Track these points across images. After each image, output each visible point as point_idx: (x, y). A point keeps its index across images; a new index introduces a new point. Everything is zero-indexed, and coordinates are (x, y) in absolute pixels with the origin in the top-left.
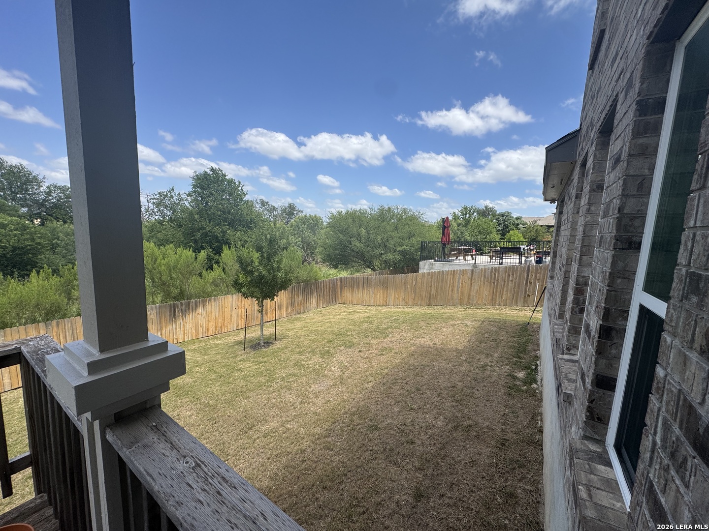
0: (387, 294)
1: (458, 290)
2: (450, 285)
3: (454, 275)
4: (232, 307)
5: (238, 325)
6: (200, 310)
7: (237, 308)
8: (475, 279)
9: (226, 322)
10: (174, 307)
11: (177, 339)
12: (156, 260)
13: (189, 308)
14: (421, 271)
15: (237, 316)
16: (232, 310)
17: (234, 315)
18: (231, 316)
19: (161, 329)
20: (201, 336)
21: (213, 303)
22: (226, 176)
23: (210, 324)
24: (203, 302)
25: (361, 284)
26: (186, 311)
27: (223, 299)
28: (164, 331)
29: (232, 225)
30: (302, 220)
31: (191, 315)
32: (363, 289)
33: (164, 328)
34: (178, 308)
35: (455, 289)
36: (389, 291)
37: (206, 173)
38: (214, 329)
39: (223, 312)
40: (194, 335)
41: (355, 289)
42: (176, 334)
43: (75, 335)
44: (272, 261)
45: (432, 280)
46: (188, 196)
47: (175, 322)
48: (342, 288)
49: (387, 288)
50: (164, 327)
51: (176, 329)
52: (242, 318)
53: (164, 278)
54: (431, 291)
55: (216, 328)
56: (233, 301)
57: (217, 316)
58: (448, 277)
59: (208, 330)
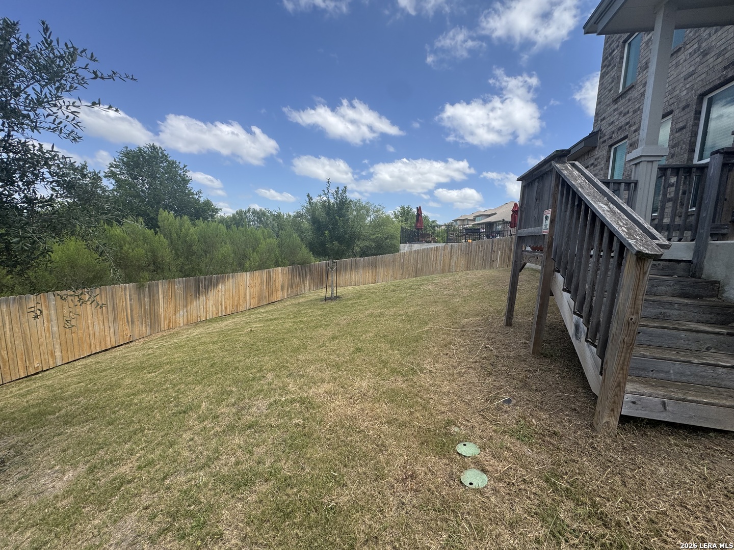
0: (376, 272)
1: (440, 262)
2: (434, 259)
3: (437, 250)
4: (246, 285)
5: (251, 305)
6: (220, 286)
7: (251, 286)
8: (454, 252)
9: (241, 301)
10: (199, 282)
11: (200, 317)
13: (211, 284)
14: (402, 252)
15: (250, 294)
16: (246, 288)
17: (248, 294)
18: (245, 294)
19: (186, 306)
20: (220, 315)
21: (231, 280)
22: (167, 157)
23: (228, 302)
24: (223, 278)
26: (208, 287)
27: (239, 276)
28: (189, 308)
31: (212, 291)
32: (351, 270)
33: (189, 305)
34: (202, 282)
35: (438, 262)
36: (377, 270)
38: (231, 308)
39: (239, 291)
40: (214, 313)
41: (342, 272)
42: (200, 312)
43: (115, 306)
45: (418, 257)
47: (199, 298)
49: (376, 267)
50: (189, 302)
51: (200, 306)
52: (254, 297)
54: (417, 265)
55: (232, 306)
56: (247, 279)
57: (234, 293)
58: (432, 254)
59: (226, 308)
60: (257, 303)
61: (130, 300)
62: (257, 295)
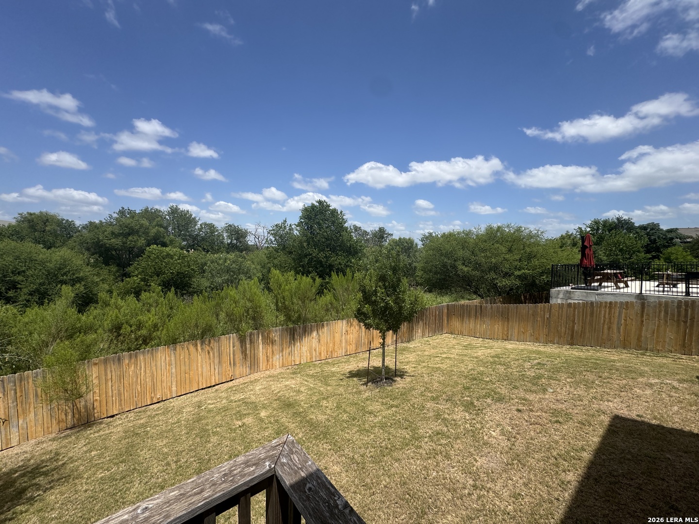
0: (508, 327)
1: (619, 329)
2: (604, 321)
3: (610, 307)
4: (342, 332)
5: (347, 351)
6: (315, 334)
7: (346, 334)
8: (648, 315)
9: (336, 347)
10: (294, 330)
11: (294, 361)
12: (280, 285)
13: (306, 331)
14: (553, 301)
15: (346, 342)
16: (342, 335)
17: (344, 341)
18: (341, 341)
19: (282, 351)
20: (314, 360)
21: (325, 328)
22: (329, 207)
23: (322, 348)
24: (317, 326)
25: (473, 313)
26: (302, 335)
27: (334, 324)
28: (284, 353)
29: (333, 250)
30: (396, 243)
31: (306, 339)
32: (476, 318)
33: (285, 350)
34: (296, 330)
35: (615, 327)
36: (510, 323)
37: (313, 204)
38: (326, 354)
39: (334, 337)
40: (309, 358)
41: (465, 319)
42: (294, 357)
43: (221, 352)
44: (398, 291)
45: (574, 314)
46: (297, 227)
47: (294, 345)
48: (449, 316)
49: (508, 319)
50: (285, 348)
51: (294, 351)
52: (351, 344)
53: (287, 303)
54: (573, 327)
55: (327, 352)
56: (342, 326)
57: (329, 340)
58: (600, 311)
59: (320, 354)
60: (354, 349)
61: (233, 347)
62: (354, 342)
